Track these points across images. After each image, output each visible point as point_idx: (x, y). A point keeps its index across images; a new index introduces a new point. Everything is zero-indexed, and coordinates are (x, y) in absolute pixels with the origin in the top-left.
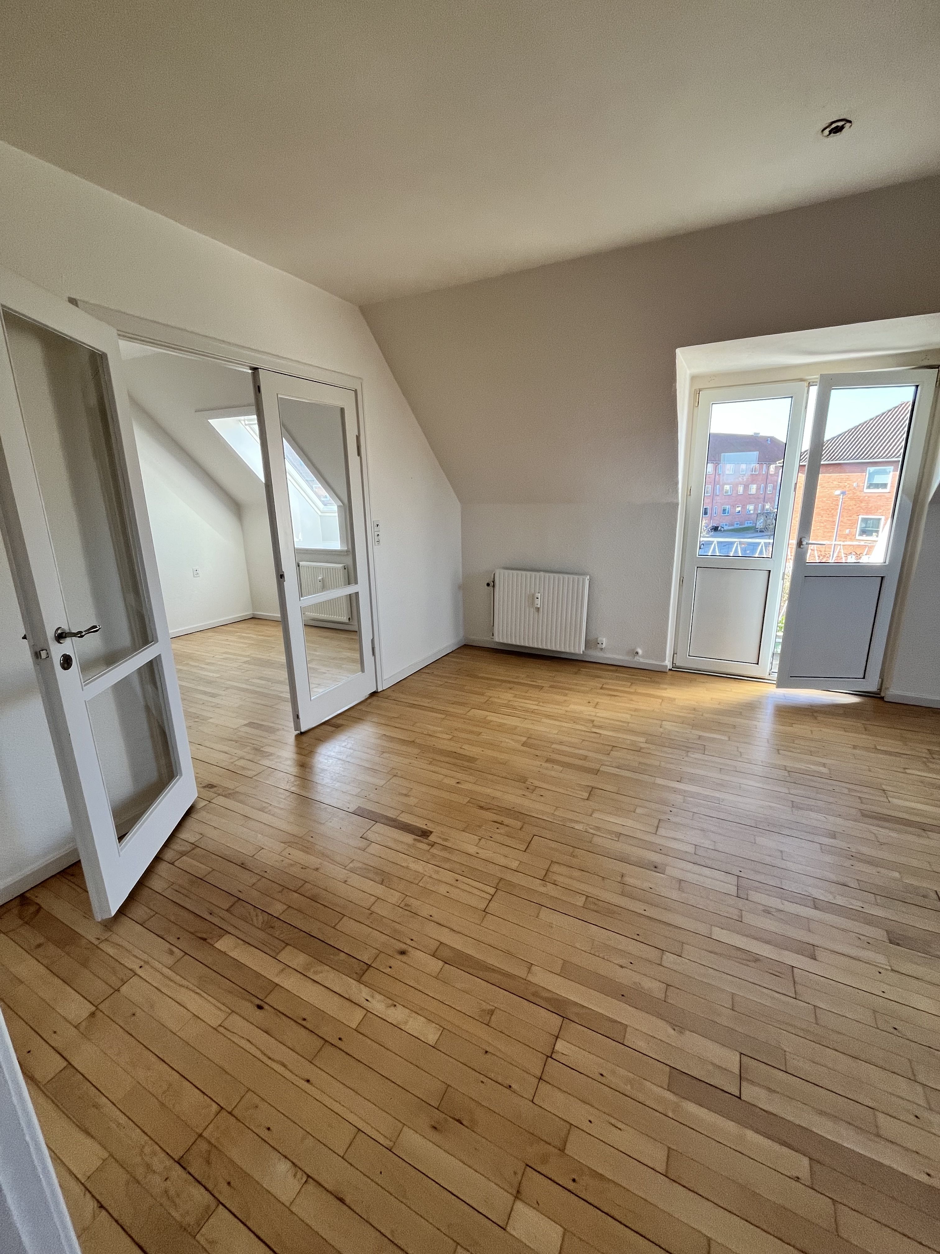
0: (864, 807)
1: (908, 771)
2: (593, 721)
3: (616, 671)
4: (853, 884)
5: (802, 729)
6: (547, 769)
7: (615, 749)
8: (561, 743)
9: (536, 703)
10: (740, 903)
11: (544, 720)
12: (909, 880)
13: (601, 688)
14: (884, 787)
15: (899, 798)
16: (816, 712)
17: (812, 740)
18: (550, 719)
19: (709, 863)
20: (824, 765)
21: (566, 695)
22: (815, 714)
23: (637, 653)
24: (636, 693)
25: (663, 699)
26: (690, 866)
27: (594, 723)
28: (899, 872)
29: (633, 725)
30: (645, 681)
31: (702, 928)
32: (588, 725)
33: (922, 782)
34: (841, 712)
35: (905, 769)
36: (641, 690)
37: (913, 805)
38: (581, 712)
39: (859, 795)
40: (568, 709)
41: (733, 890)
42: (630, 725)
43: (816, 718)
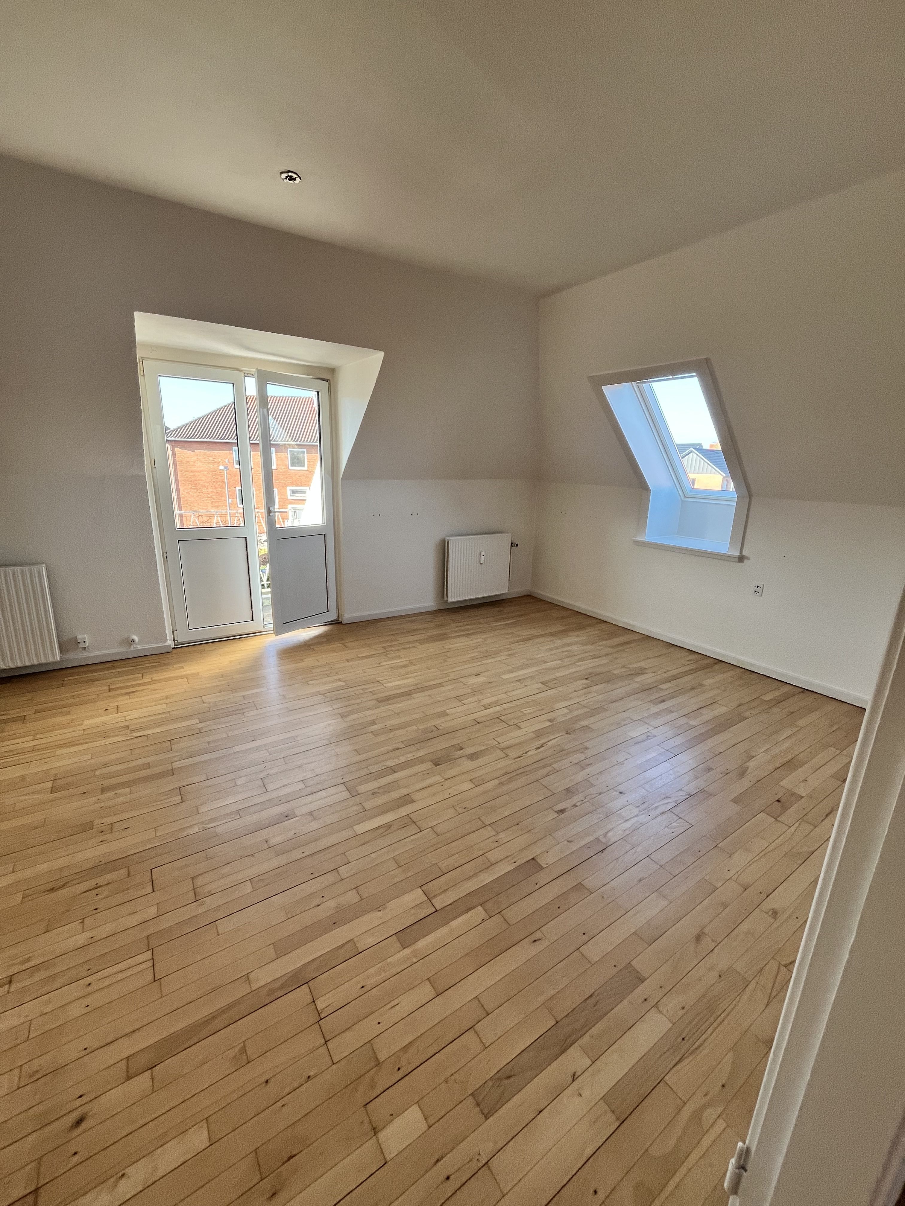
0: (376, 697)
1: (382, 664)
2: (128, 727)
3: (114, 667)
4: (402, 746)
5: (310, 661)
6: (110, 799)
7: (173, 742)
8: (105, 765)
9: (31, 738)
10: (357, 799)
11: (59, 752)
12: (421, 727)
13: (110, 690)
14: (378, 679)
15: (388, 682)
16: (311, 645)
17: (321, 666)
18: (68, 747)
19: (320, 787)
20: (340, 680)
21: (68, 713)
22: (312, 647)
23: (133, 641)
24: (153, 682)
25: (186, 677)
26: (309, 799)
27: (130, 728)
28: (415, 725)
29: (174, 713)
30: (155, 667)
31: (347, 833)
32: (124, 732)
33: (392, 668)
34: (325, 640)
35: (380, 663)
36: (156, 676)
37: (397, 683)
38: (105, 723)
39: (370, 690)
40: (82, 727)
41: (346, 794)
42: (171, 713)
43: (313, 650)
